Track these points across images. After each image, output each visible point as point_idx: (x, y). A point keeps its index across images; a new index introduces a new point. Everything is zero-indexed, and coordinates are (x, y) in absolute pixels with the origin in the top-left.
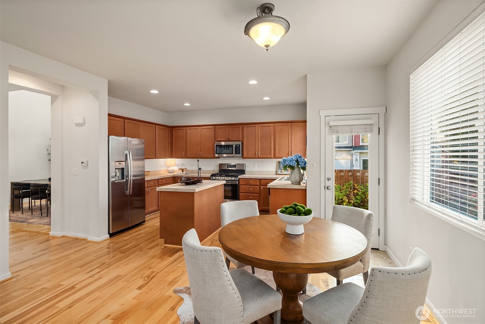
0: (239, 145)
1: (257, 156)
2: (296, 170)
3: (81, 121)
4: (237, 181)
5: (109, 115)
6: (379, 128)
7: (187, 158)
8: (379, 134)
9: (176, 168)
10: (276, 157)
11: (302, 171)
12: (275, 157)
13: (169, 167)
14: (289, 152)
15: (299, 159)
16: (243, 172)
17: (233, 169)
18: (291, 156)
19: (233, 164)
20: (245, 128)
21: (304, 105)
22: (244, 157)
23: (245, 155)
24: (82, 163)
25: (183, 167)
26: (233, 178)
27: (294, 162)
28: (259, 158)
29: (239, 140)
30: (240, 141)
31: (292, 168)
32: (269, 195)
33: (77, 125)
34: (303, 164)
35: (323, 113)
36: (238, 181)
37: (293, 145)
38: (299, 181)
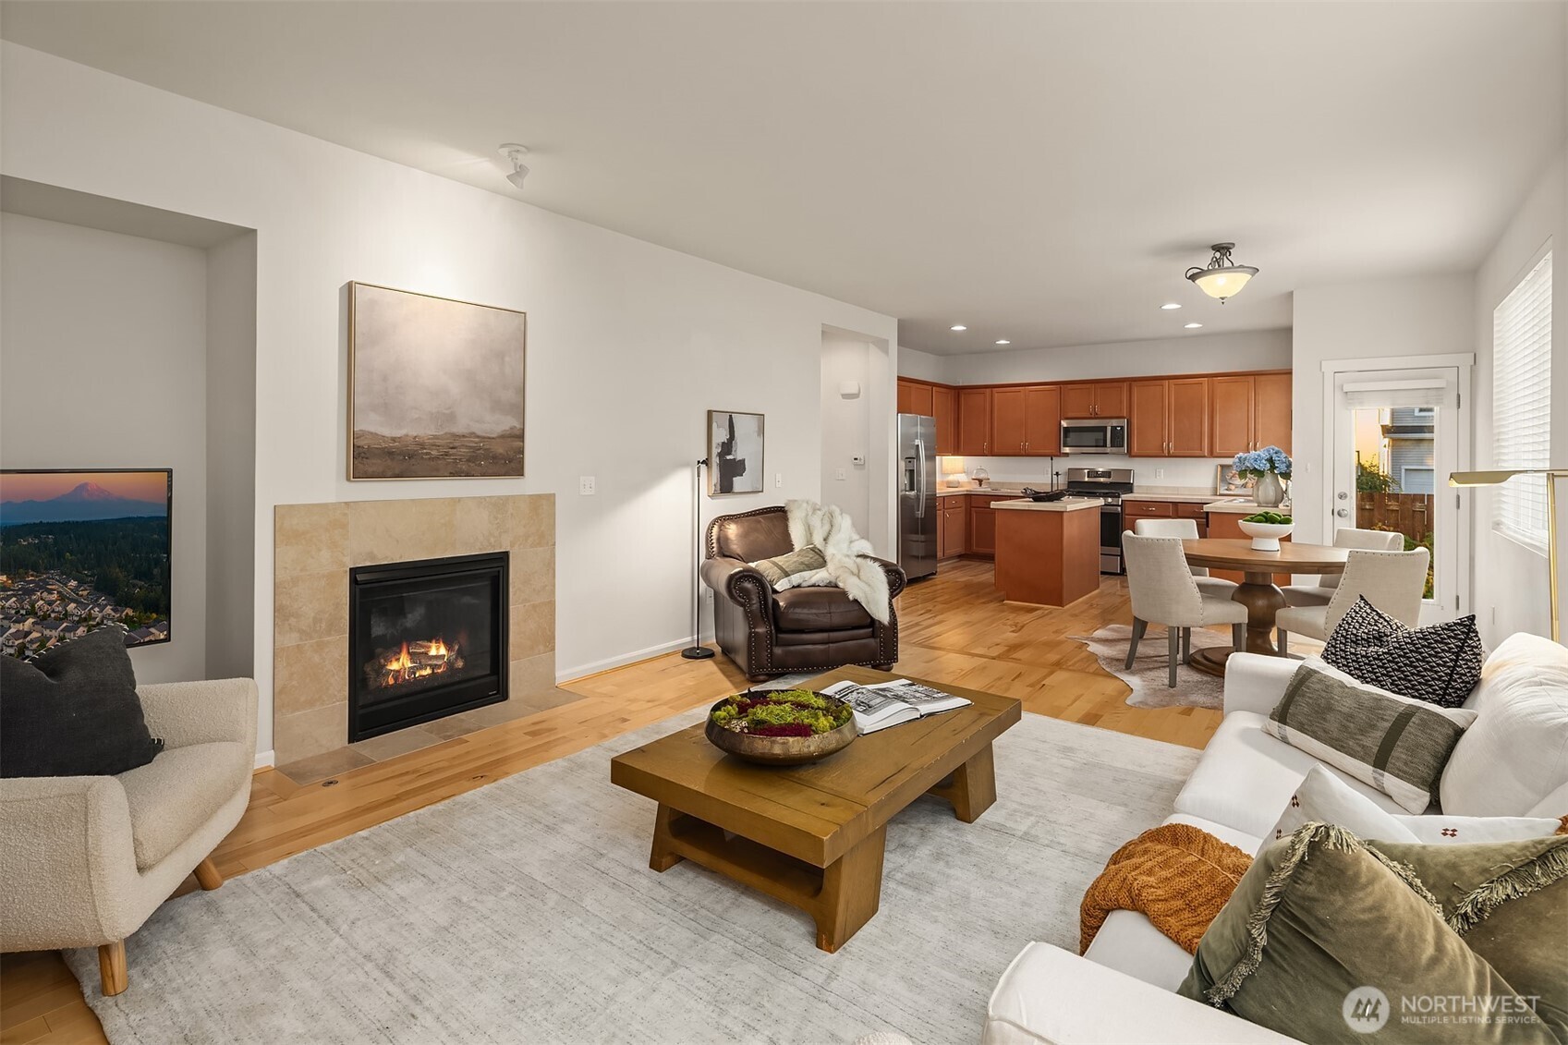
0: (1122, 428)
1: (1166, 452)
2: (1268, 479)
3: (854, 390)
4: (1118, 505)
5: (900, 379)
6: (1459, 396)
7: (993, 456)
8: (1459, 406)
9: (962, 478)
10: (1215, 454)
11: (1282, 482)
12: (1212, 455)
13: (948, 474)
14: (1249, 444)
15: (1274, 456)
16: (1128, 487)
17: (1102, 480)
18: (1255, 450)
19: (1101, 470)
20: (1135, 391)
21: (1286, 332)
22: (1133, 454)
23: (1135, 449)
24: (856, 459)
25: (982, 476)
26: (1110, 500)
27: (1264, 461)
28: (1170, 456)
29: (1121, 415)
30: (1124, 418)
31: (1259, 473)
32: (1208, 526)
33: (846, 396)
34: (1283, 468)
35: (1329, 367)
36: (1121, 506)
37: (1259, 427)
38: (1274, 499)
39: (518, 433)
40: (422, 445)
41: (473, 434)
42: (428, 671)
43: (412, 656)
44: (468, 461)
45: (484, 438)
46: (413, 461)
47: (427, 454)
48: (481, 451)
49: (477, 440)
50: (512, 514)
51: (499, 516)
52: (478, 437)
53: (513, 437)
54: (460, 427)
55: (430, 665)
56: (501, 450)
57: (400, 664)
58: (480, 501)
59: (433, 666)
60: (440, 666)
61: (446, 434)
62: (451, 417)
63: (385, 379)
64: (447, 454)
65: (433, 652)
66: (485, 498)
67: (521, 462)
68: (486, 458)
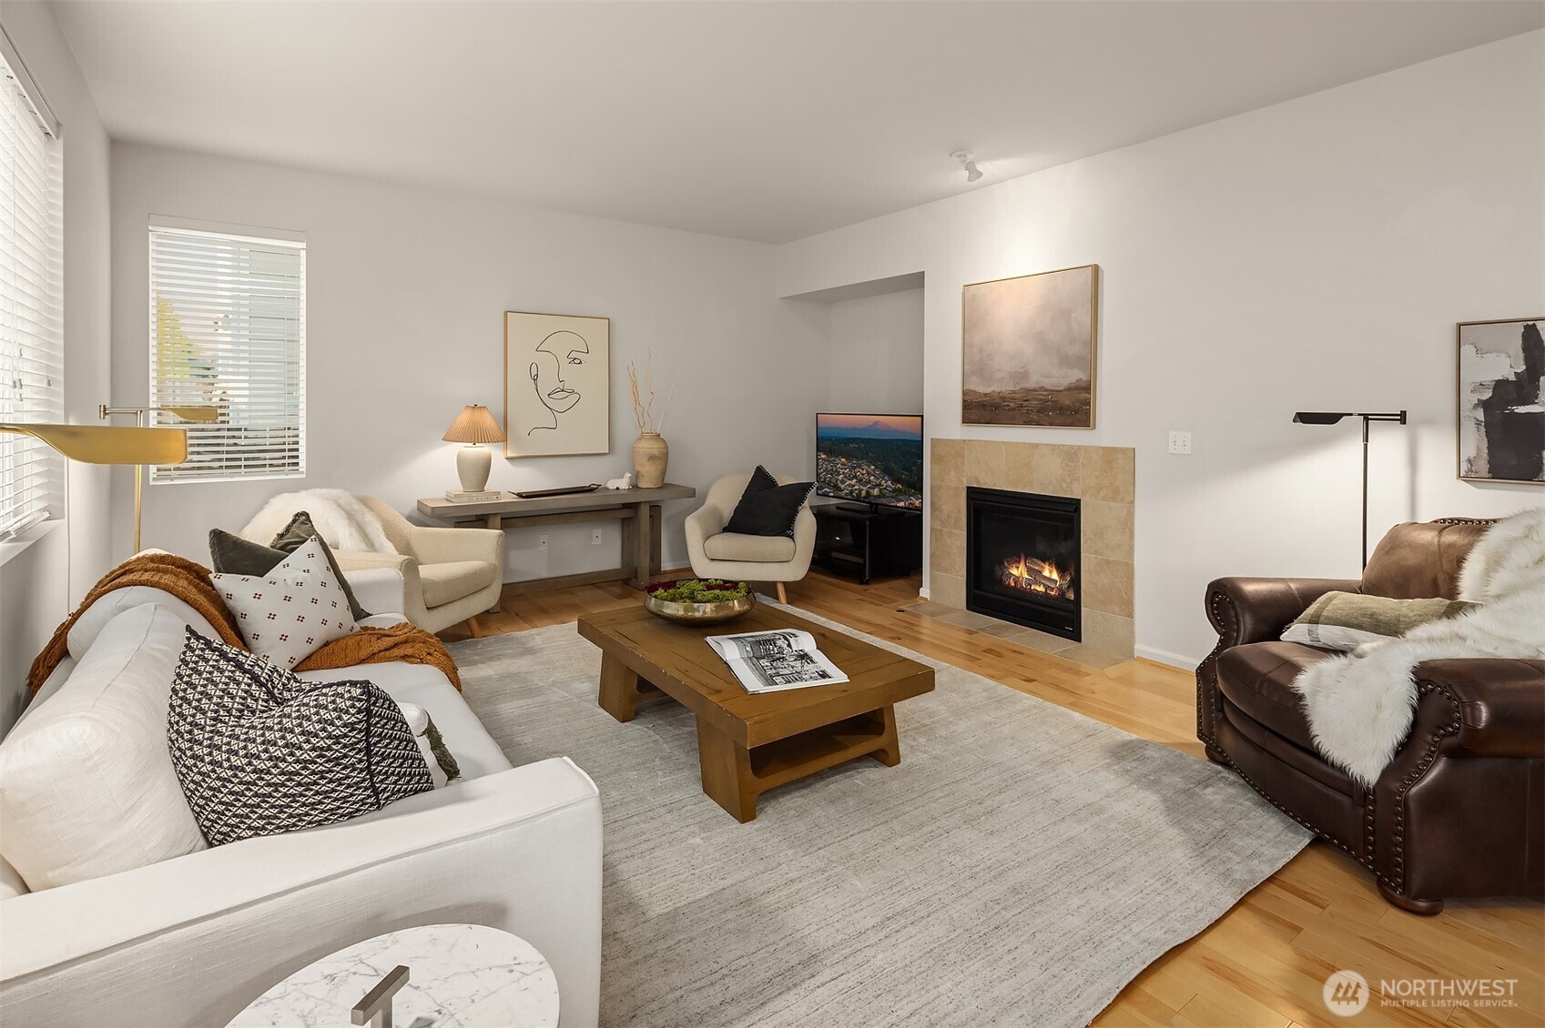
39: (1084, 385)
40: (1004, 399)
41: (1042, 388)
42: (1041, 589)
43: (1030, 570)
44: (1039, 411)
45: (1052, 391)
46: (997, 411)
47: (1008, 405)
48: (1049, 403)
49: (1045, 393)
50: (1083, 464)
51: (1071, 464)
52: (1047, 390)
53: (1079, 389)
54: (1032, 384)
55: (1044, 585)
56: (1067, 402)
57: (1019, 572)
58: (1055, 448)
59: (1047, 587)
60: (1052, 589)
61: (1021, 389)
62: (1025, 375)
63: (981, 351)
64: (1021, 406)
65: (1046, 573)
66: (1058, 446)
67: (1087, 413)
68: (1053, 409)
